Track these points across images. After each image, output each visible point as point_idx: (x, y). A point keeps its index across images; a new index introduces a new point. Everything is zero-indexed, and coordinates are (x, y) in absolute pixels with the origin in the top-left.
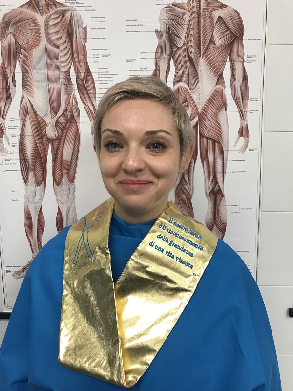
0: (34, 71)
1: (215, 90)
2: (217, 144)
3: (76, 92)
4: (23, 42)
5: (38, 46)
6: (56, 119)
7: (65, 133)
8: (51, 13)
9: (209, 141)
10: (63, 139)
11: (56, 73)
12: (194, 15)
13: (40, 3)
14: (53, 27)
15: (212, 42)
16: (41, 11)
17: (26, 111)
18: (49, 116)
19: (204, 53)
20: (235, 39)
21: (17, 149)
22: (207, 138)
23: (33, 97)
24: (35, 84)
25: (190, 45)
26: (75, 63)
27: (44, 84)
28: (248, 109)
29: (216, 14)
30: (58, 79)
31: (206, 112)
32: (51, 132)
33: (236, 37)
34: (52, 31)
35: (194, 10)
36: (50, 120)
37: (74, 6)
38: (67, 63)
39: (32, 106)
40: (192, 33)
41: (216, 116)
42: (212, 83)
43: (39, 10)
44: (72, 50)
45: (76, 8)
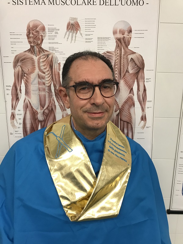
0: (32, 86)
1: (129, 96)
2: (129, 124)
3: (54, 97)
4: (26, 70)
5: (34, 72)
6: (43, 110)
7: (48, 118)
8: (41, 55)
9: (125, 122)
10: (47, 121)
11: (43, 86)
12: (118, 57)
13: (35, 50)
14: (42, 63)
15: (127, 71)
16: (36, 54)
17: (27, 106)
18: (40, 109)
19: (123, 77)
20: (139, 70)
21: (21, 126)
22: (124, 121)
23: (30, 99)
24: (32, 92)
25: (116, 73)
26: (53, 81)
27: (37, 92)
28: (146, 106)
29: (130, 57)
30: (44, 90)
31: (123, 108)
32: (40, 117)
33: (140, 69)
34: (41, 64)
35: (118, 55)
36: (40, 111)
37: (54, 52)
38: (49, 82)
39: (30, 103)
40: (117, 66)
41: (129, 110)
42: (127, 93)
43: (35, 53)
44: (52, 75)
45: (55, 53)
